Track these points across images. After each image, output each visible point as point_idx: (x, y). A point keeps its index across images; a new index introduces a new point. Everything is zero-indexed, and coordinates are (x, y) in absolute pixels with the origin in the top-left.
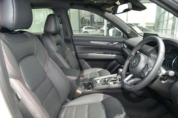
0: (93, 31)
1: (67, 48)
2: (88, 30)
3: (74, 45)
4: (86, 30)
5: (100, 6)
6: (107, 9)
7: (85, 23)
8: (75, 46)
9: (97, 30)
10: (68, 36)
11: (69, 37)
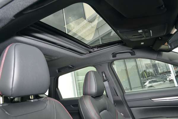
0: (160, 83)
1: (118, 112)
2: (154, 84)
3: (129, 108)
4: (150, 85)
5: (151, 46)
6: (163, 47)
7: (148, 77)
8: (131, 108)
9: (165, 81)
10: (118, 96)
11: (120, 98)
